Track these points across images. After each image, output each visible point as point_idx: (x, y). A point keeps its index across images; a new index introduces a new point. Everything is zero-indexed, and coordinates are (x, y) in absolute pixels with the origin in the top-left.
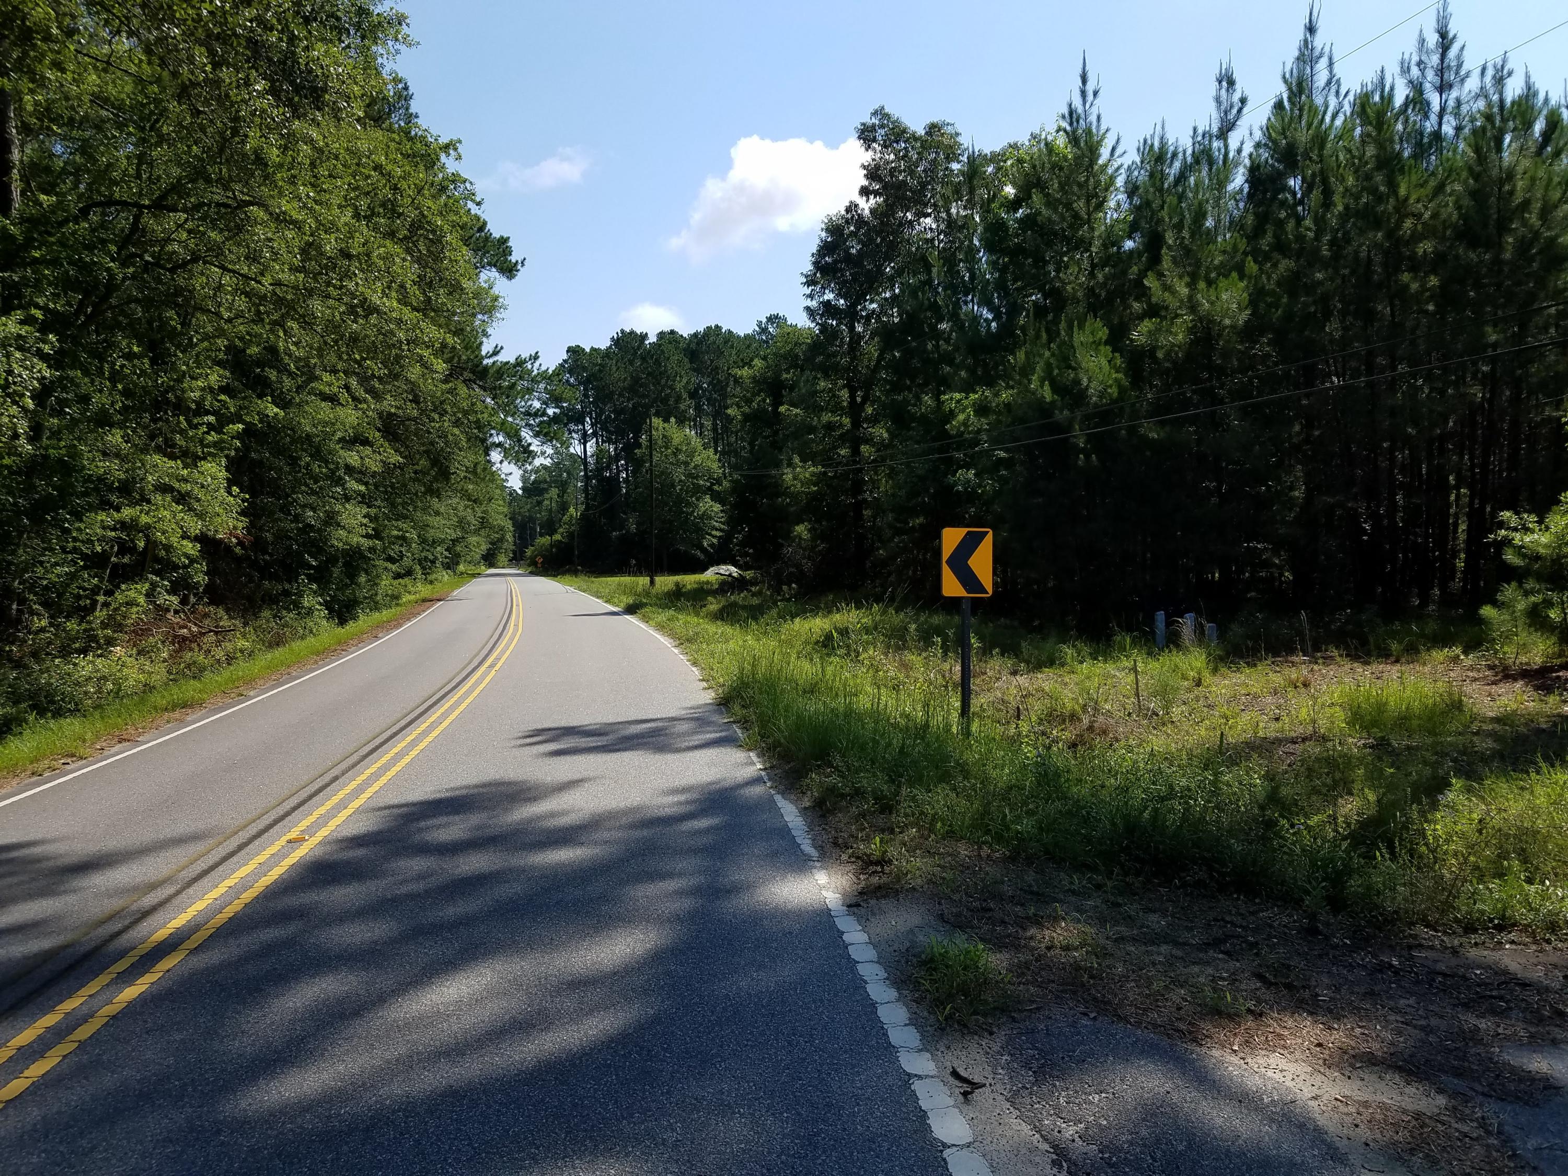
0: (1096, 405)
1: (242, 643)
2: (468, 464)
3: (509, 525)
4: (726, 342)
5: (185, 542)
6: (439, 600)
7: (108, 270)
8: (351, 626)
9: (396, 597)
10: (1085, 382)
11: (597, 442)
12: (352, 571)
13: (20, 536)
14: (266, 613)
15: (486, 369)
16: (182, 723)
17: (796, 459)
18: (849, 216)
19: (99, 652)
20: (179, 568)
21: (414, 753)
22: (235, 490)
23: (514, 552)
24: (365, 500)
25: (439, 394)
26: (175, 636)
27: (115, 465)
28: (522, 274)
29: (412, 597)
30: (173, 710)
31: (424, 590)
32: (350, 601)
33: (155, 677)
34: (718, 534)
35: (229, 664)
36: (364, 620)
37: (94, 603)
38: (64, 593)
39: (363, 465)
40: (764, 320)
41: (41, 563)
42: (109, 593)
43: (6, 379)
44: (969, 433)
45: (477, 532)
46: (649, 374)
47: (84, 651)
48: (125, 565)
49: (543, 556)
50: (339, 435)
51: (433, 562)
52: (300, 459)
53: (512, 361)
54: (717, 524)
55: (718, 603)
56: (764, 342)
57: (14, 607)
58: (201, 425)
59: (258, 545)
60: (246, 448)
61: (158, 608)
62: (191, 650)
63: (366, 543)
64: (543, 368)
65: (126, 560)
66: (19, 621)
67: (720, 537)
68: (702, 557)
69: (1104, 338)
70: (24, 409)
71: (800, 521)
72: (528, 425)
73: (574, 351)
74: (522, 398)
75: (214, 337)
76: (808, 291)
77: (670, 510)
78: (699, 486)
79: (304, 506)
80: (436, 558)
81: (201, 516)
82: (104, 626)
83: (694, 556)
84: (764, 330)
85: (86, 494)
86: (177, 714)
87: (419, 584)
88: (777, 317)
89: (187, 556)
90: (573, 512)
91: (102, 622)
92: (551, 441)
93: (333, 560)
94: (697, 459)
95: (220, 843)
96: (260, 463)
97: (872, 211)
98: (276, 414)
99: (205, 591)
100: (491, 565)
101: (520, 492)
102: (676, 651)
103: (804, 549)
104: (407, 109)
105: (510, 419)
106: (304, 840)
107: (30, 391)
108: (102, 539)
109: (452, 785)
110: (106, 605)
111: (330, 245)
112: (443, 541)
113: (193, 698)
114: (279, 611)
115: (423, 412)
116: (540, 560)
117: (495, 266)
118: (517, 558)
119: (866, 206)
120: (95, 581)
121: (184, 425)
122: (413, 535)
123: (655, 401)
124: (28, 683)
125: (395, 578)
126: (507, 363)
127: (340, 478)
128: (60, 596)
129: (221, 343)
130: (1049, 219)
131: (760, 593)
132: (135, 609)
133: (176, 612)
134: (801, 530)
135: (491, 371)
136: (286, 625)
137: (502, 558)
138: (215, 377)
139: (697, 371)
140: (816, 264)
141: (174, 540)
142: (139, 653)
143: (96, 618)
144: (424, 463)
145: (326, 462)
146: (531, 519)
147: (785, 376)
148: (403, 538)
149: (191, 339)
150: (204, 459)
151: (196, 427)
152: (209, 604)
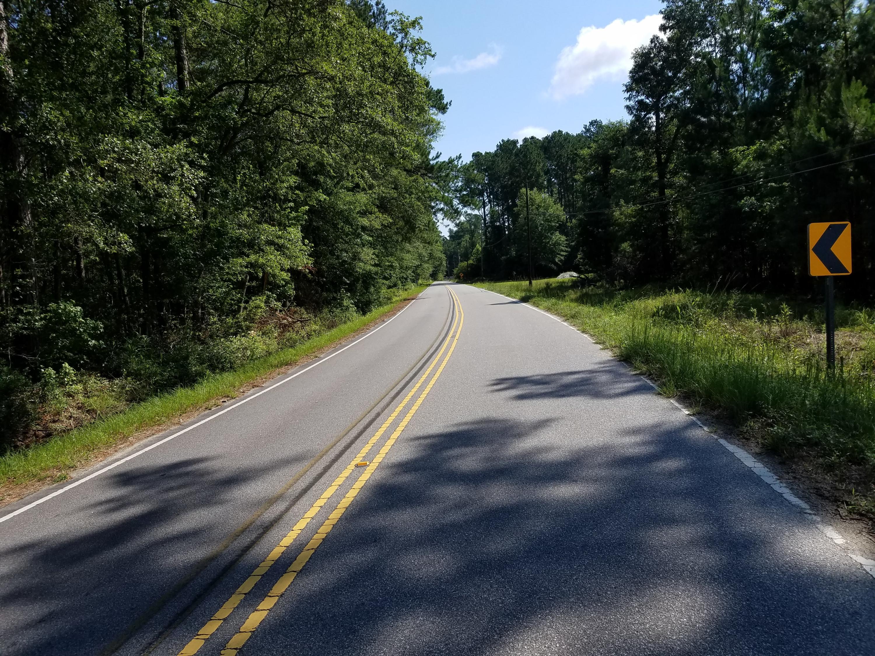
0: (859, 141)
1: (314, 327)
2: (425, 222)
3: (443, 256)
4: (565, 140)
5: (282, 273)
6: (413, 299)
7: (234, 119)
8: (368, 315)
9: (389, 299)
10: (851, 125)
11: (491, 207)
12: (366, 286)
13: (200, 273)
14: (326, 310)
15: (433, 166)
16: (286, 375)
17: (622, 202)
18: (653, 45)
19: (243, 334)
20: (280, 287)
21: (423, 396)
22: (307, 241)
23: (447, 272)
24: (372, 245)
25: (408, 183)
26: (281, 324)
27: (244, 232)
28: (450, 110)
29: (398, 298)
30: (281, 366)
31: (403, 295)
32: (367, 301)
33: (272, 347)
34: (564, 254)
35: (309, 339)
36: (375, 312)
37: (239, 307)
38: (223, 303)
39: (371, 225)
40: (588, 124)
41: (212, 287)
42: (247, 302)
43: (181, 180)
44: (751, 172)
45: (427, 262)
46: (521, 163)
47: (235, 334)
48: (253, 286)
49: (463, 273)
50: (358, 209)
51: (406, 279)
52: (338, 224)
53: (447, 160)
54: (563, 248)
55: (576, 293)
56: (589, 137)
57: (200, 311)
58: (287, 208)
59: (319, 273)
60: (310, 220)
61: (271, 309)
62: (289, 331)
63: (374, 269)
64: (464, 163)
65: (254, 284)
66: (203, 319)
67: (565, 256)
68: (555, 268)
69: (864, 94)
70: (192, 197)
71: (625, 241)
72: (456, 197)
73: (476, 155)
74: (453, 182)
75: (291, 158)
76: (627, 95)
77: (535, 241)
78: (552, 226)
79: (341, 250)
80: (408, 277)
81: (290, 258)
82: (245, 320)
83: (550, 267)
84: (588, 130)
85: (230, 247)
86: (283, 369)
87: (400, 291)
88: (596, 121)
89: (283, 279)
90: (479, 247)
91: (244, 318)
92: (469, 205)
93: (357, 280)
94: (551, 211)
95: (312, 466)
96: (318, 228)
97: (669, 39)
98: (325, 199)
99: (294, 299)
100: (435, 279)
101: (448, 238)
102: (565, 324)
103: (628, 258)
104: (384, 19)
105: (446, 194)
106: (366, 465)
107: (194, 186)
108: (241, 273)
109: (455, 422)
110: (245, 308)
111: (351, 90)
112: (411, 268)
113: (291, 359)
114: (331, 308)
115: (400, 194)
116: (462, 275)
117: (435, 107)
118: (449, 275)
119: (664, 37)
120: (239, 295)
121: (278, 208)
122: (396, 264)
123: (524, 179)
124: (208, 353)
125: (388, 289)
126: (444, 162)
127: (359, 234)
128: (222, 304)
129: (295, 161)
130: (813, 18)
131: (602, 286)
132: (260, 310)
133: (281, 311)
134: (626, 246)
135: (435, 167)
136: (336, 316)
137: (441, 275)
138: (293, 180)
139: (549, 159)
140: (632, 78)
141: (277, 271)
142: (263, 334)
143: (240, 316)
144: (401, 223)
145: (352, 225)
146: (456, 253)
147: (611, 151)
148: (391, 266)
149: (279, 160)
150: (290, 226)
151: (285, 209)
152: (297, 306)
